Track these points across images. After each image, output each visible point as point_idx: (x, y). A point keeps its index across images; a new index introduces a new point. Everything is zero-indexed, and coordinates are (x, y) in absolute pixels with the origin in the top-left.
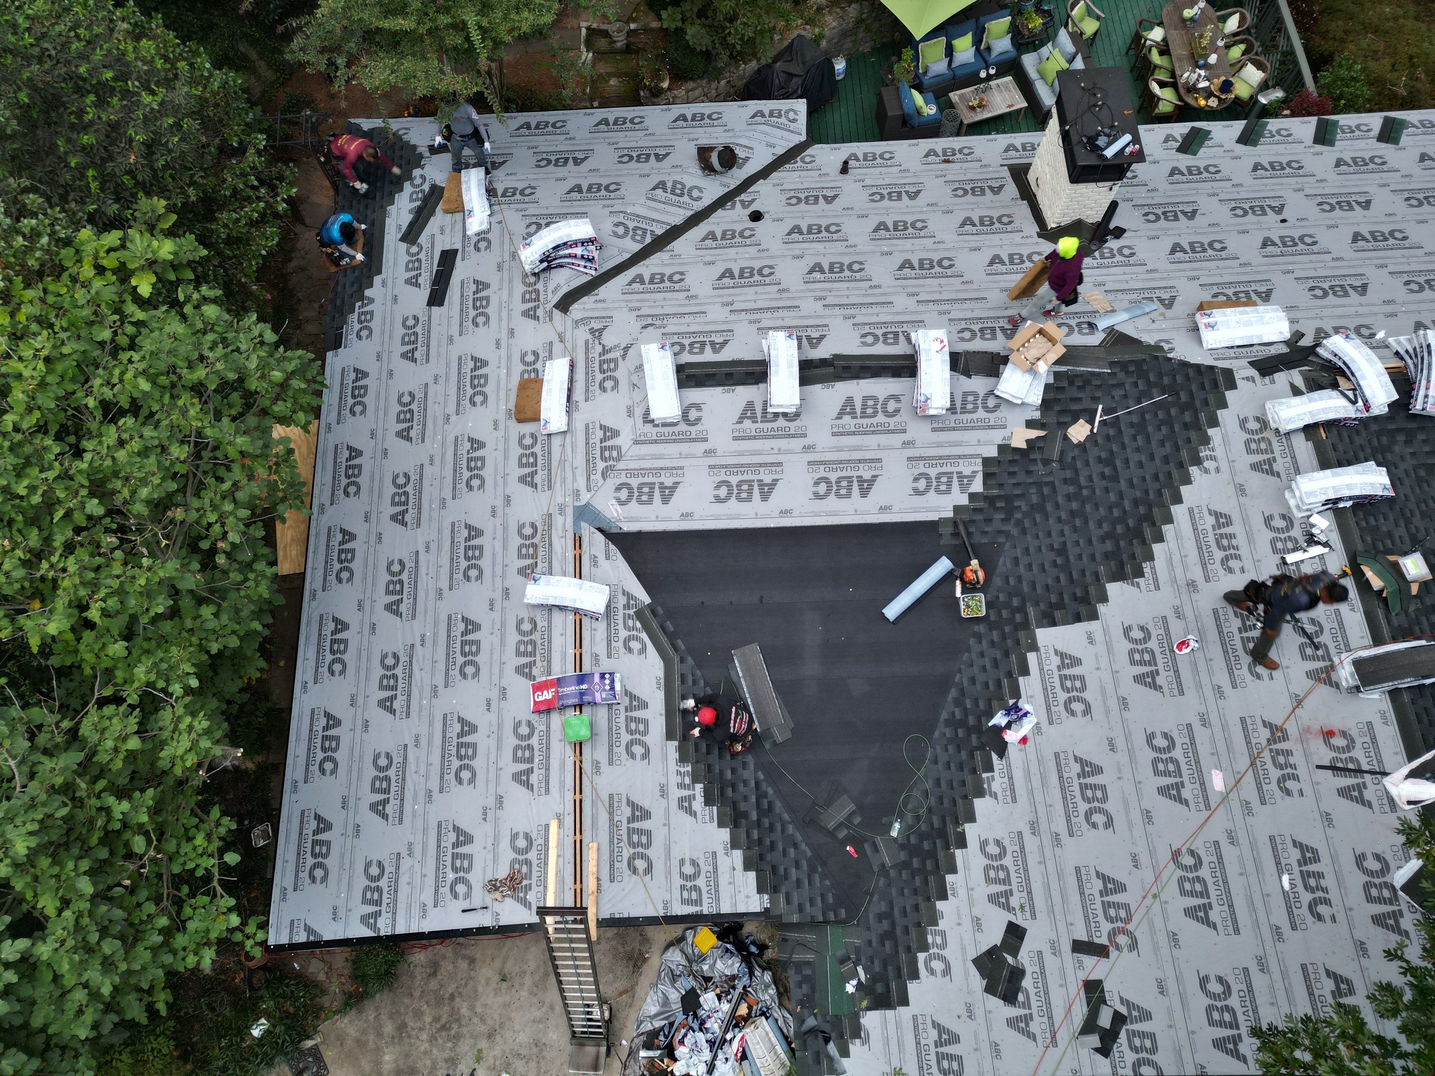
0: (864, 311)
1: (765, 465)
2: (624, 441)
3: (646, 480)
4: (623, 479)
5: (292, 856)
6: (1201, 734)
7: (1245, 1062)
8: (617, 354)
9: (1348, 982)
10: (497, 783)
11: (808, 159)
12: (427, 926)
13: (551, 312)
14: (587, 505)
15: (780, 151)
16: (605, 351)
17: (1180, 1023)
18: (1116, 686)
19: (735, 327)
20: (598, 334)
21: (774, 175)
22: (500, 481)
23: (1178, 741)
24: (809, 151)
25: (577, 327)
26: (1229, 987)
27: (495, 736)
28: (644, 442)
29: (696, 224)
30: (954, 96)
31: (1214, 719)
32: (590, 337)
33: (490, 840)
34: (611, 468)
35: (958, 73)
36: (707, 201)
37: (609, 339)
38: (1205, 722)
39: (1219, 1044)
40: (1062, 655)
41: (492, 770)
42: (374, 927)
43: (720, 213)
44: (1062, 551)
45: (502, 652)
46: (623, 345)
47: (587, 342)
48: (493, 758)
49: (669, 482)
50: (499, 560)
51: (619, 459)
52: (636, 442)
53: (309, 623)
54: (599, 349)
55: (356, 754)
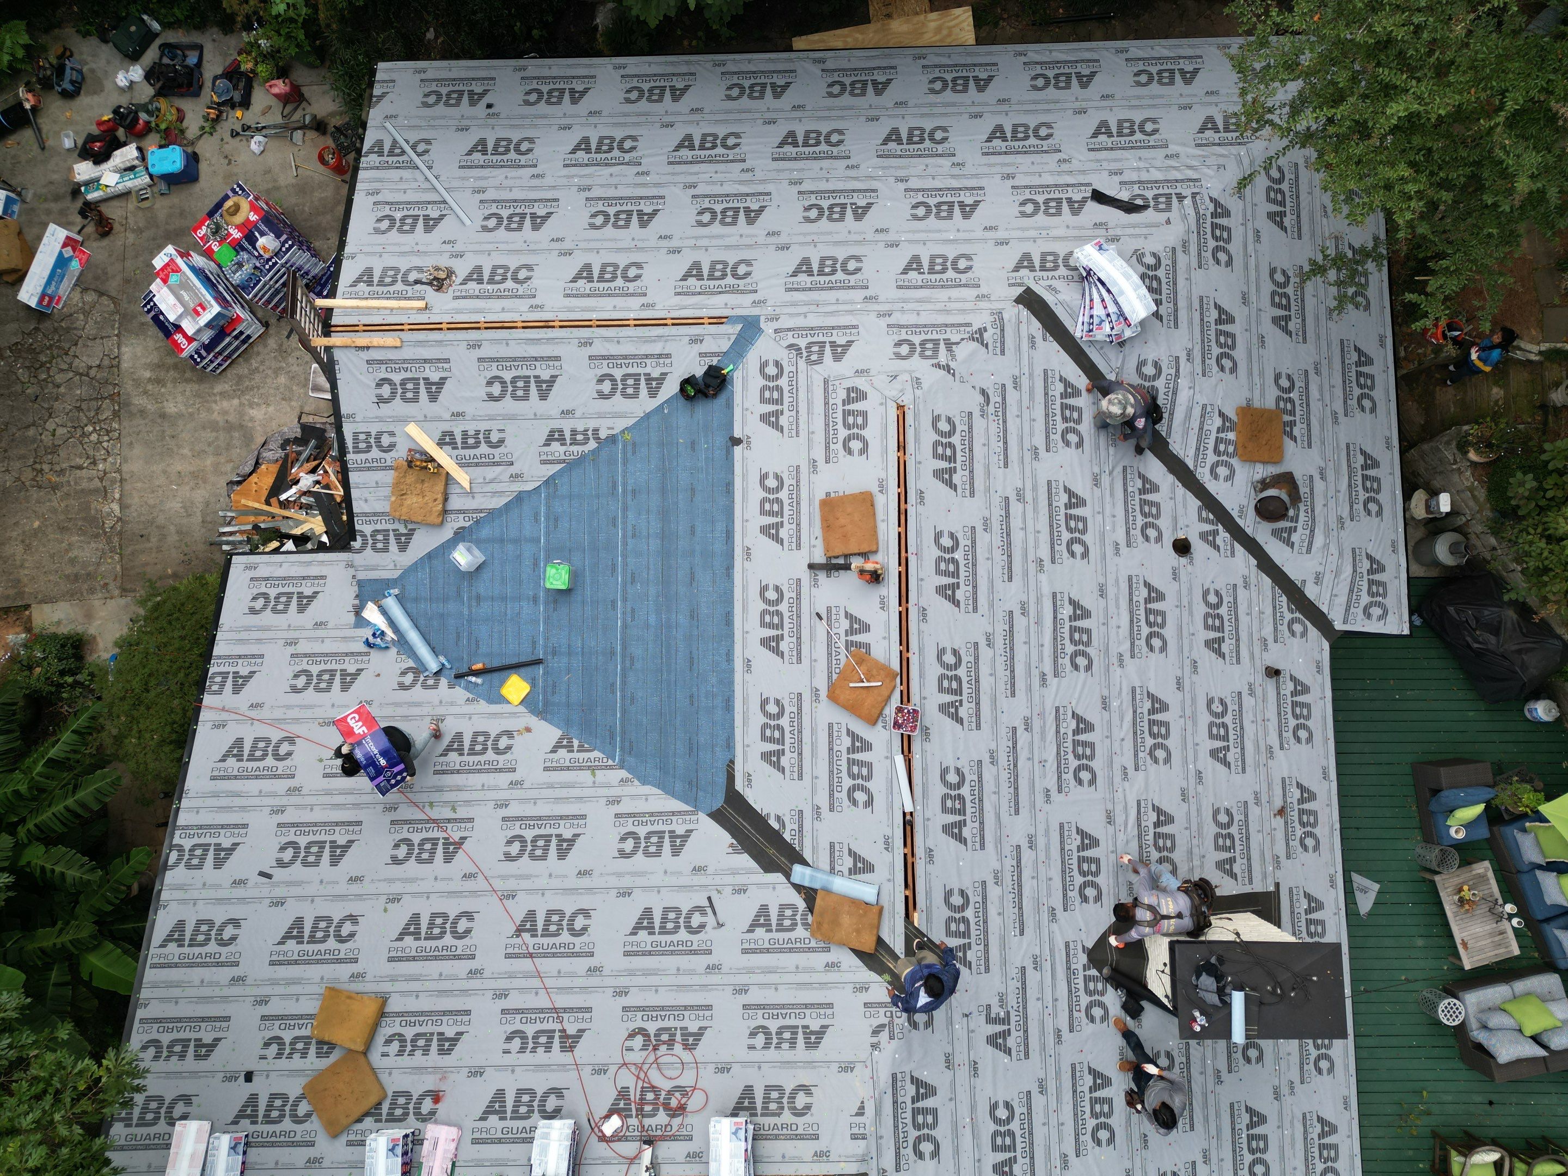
0: (1000, 661)
1: (799, 530)
2: (829, 365)
3: (786, 394)
4: (787, 369)
5: (454, 74)
6: (462, 967)
7: (161, 946)
8: (943, 357)
9: (206, 1056)
10: (475, 252)
11: (1297, 628)
12: (358, 198)
13: (1020, 285)
14: (760, 330)
15: (1311, 592)
16: (949, 345)
17: (206, 894)
18: (529, 891)
19: (979, 501)
20: (979, 337)
21: (1267, 581)
22: (809, 239)
23: (460, 943)
24: (1313, 632)
25: (992, 314)
26: (225, 945)
27: (524, 247)
28: (826, 390)
29: (1172, 470)
30: (1484, 868)
31: (475, 984)
32: (975, 328)
33: (422, 248)
34: (799, 354)
35: (1525, 878)
36: (1212, 487)
37: (966, 350)
38: (474, 973)
39: (180, 925)
40: (571, 842)
41: (490, 247)
42: (371, 151)
43: (1194, 503)
45: (610, 249)
46: (952, 365)
47: (968, 325)
48: (501, 246)
49: (783, 421)
50: (715, 242)
51: (810, 363)
52: (826, 382)
53: (687, 63)
54: (955, 338)
55: (539, 122)
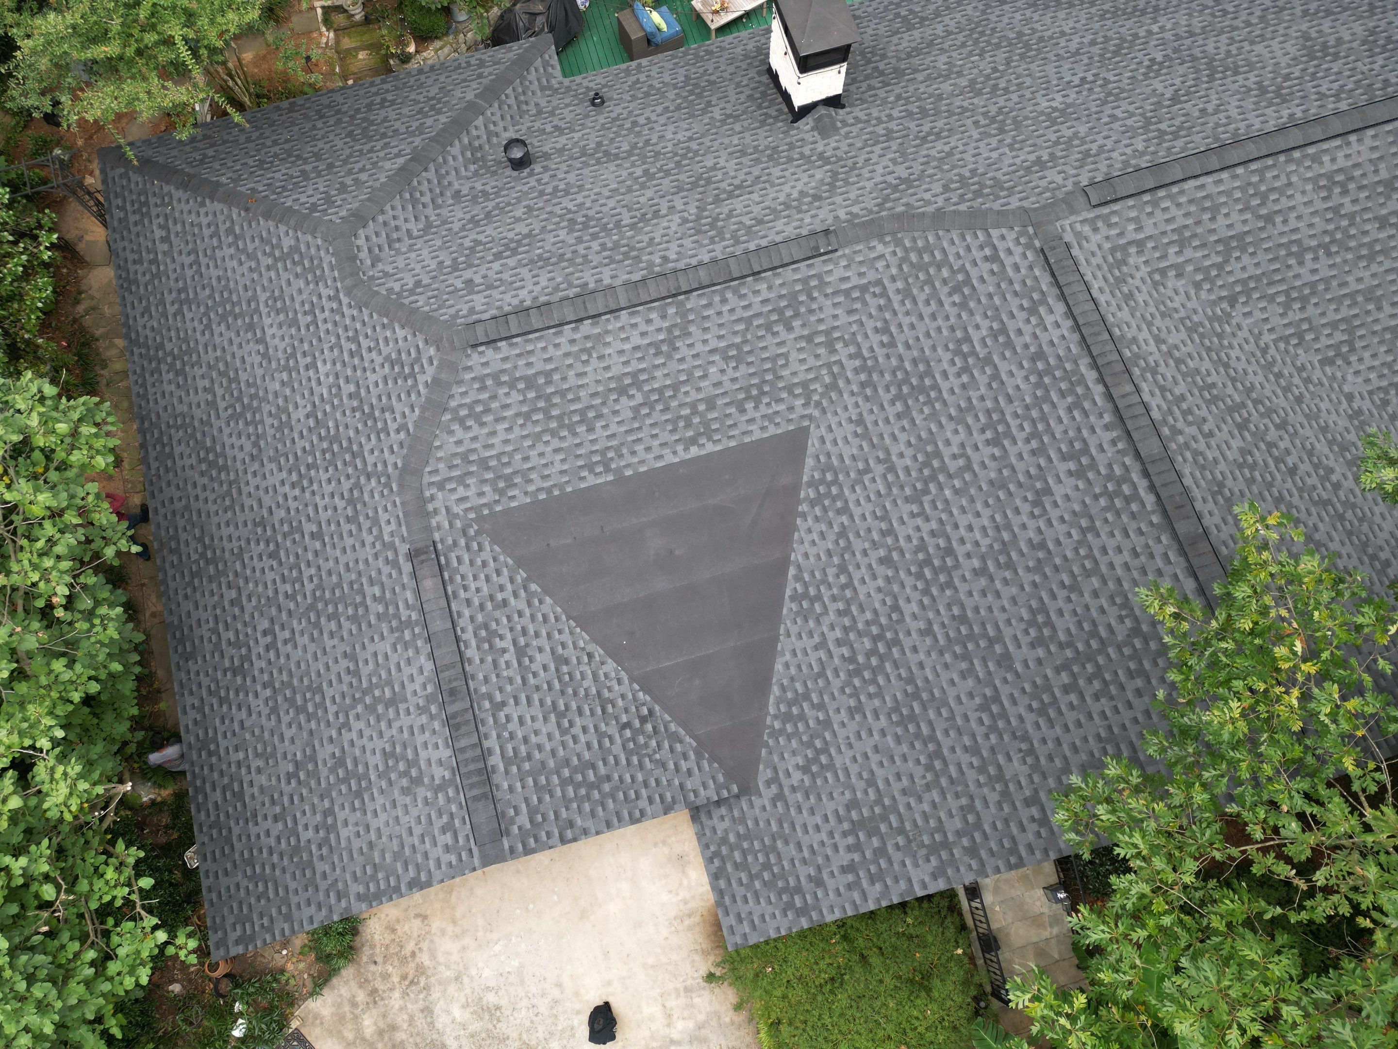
44: (860, 421)
